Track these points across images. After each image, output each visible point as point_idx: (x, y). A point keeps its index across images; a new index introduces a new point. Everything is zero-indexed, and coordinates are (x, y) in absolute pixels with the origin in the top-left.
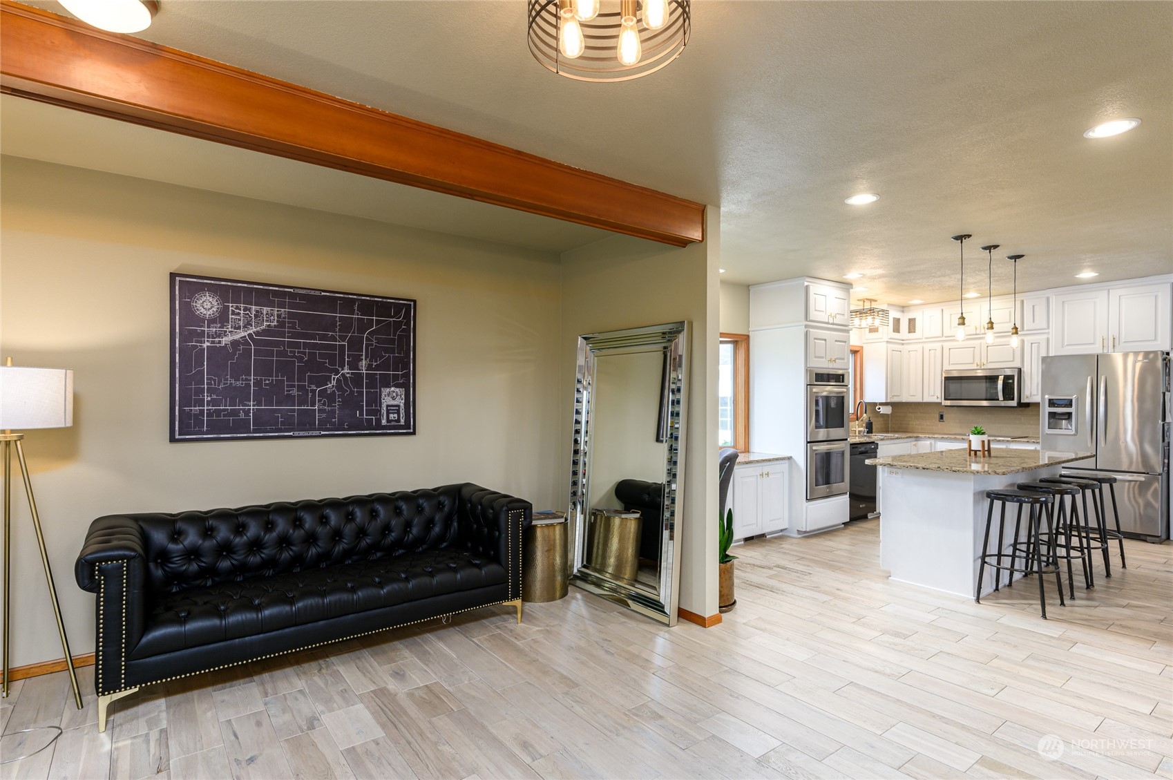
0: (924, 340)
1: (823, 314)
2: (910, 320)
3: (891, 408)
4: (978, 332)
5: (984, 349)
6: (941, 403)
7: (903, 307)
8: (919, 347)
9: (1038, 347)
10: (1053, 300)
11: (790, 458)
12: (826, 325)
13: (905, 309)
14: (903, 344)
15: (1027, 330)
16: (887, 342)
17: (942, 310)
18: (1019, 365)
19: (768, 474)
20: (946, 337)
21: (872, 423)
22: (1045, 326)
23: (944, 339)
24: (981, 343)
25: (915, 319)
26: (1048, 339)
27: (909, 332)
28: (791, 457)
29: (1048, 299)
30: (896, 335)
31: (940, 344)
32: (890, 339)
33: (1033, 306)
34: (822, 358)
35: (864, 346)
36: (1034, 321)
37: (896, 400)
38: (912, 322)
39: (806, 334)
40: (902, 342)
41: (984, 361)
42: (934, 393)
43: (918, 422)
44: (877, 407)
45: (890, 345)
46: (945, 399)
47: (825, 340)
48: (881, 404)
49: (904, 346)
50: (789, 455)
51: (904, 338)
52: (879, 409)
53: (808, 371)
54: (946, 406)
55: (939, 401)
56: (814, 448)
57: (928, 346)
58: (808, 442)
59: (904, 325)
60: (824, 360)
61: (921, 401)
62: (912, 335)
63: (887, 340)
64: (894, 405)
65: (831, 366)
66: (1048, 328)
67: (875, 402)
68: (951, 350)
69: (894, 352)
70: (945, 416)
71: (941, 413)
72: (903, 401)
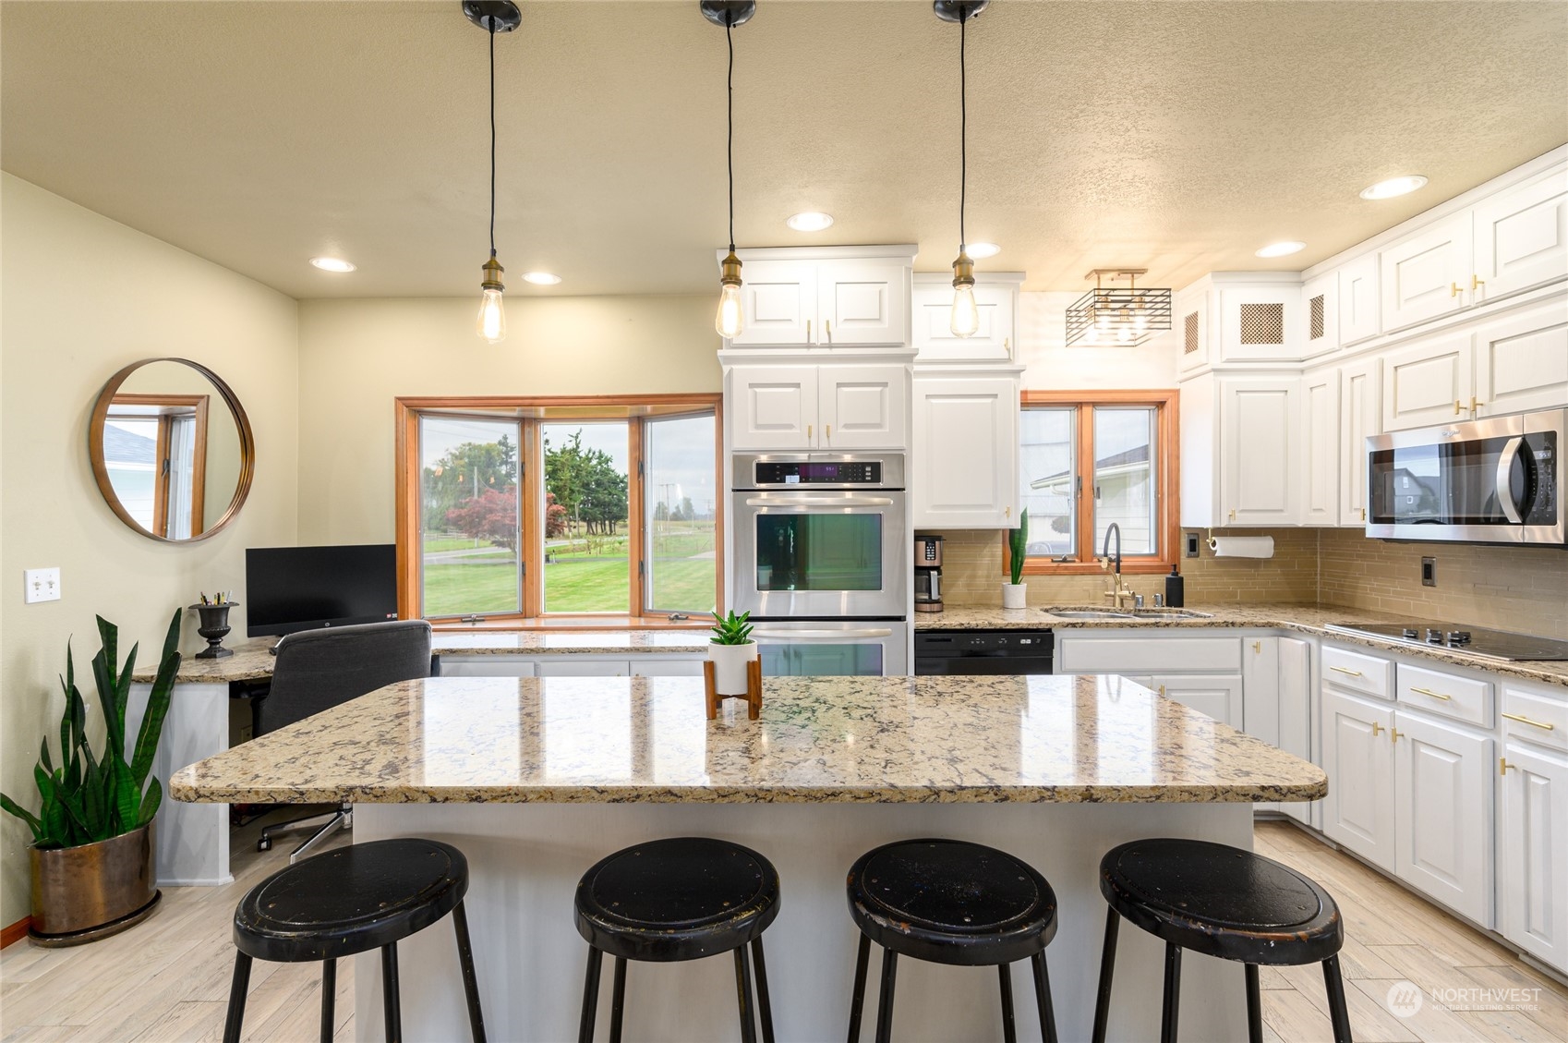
0: (1345, 352)
1: (788, 326)
2: (1314, 303)
3: (1272, 543)
4: (1465, 301)
5: (1482, 353)
6: (1363, 530)
7: (1300, 271)
8: (1331, 373)
12: (801, 352)
13: (1305, 276)
14: (1302, 371)
16: (1217, 371)
17: (1380, 256)
20: (1388, 335)
21: (1182, 579)
23: (1388, 340)
24: (1474, 337)
25: (1323, 298)
27: (1307, 338)
31: (1373, 359)
32: (1229, 361)
34: (788, 426)
35: (1183, 387)
38: (1319, 308)
40: (1297, 367)
41: (1481, 392)
42: (1360, 504)
44: (1210, 540)
45: (1225, 379)
46: (1376, 520)
47: (798, 385)
49: (1304, 378)
51: (1302, 355)
52: (1214, 543)
54: (1372, 540)
55: (1364, 524)
57: (1349, 368)
60: (794, 430)
61: (1336, 526)
62: (1315, 345)
63: (1216, 366)
65: (820, 443)
67: (1203, 528)
68: (1400, 370)
69: (1242, 395)
70: (1438, 571)
71: (1428, 562)
72: (1300, 525)
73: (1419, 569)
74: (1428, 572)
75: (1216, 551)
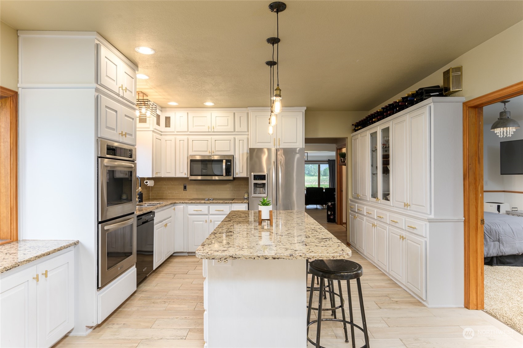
0: (176, 133)
1: (115, 83)
2: (166, 118)
3: (154, 182)
4: (210, 130)
5: (213, 141)
6: (188, 177)
8: (172, 138)
9: (243, 143)
10: (251, 115)
11: (76, 244)
12: (117, 97)
13: (163, 109)
14: (161, 135)
15: (237, 132)
16: (153, 131)
17: (188, 113)
18: (232, 154)
19: (46, 274)
20: (190, 132)
21: (142, 193)
22: (246, 130)
23: (189, 133)
24: (212, 138)
25: (170, 117)
26: (248, 139)
27: (166, 126)
28: (78, 242)
29: (248, 114)
30: (157, 127)
31: (186, 137)
32: (155, 129)
33: (240, 117)
34: (113, 129)
36: (240, 127)
37: (159, 175)
38: (168, 119)
39: (97, 98)
40: (161, 133)
41: (213, 150)
42: (183, 171)
43: (170, 192)
44: (145, 181)
45: (154, 134)
46: (191, 175)
47: (116, 112)
48: (149, 179)
49: (163, 137)
50: (76, 239)
51: (162, 131)
52: (147, 182)
53: (99, 140)
54: (191, 180)
55: (186, 176)
56: (106, 228)
57: (178, 138)
58: (99, 223)
59: (163, 121)
60: (115, 132)
61: (175, 177)
62: (168, 129)
63: (152, 130)
64: (157, 180)
65: (121, 139)
66: (248, 131)
67: (144, 178)
68: (193, 141)
69: (157, 139)
70: (188, 187)
71: (185, 185)
72: (162, 177)
73: (182, 187)
74: (185, 188)
75: (148, 184)
